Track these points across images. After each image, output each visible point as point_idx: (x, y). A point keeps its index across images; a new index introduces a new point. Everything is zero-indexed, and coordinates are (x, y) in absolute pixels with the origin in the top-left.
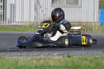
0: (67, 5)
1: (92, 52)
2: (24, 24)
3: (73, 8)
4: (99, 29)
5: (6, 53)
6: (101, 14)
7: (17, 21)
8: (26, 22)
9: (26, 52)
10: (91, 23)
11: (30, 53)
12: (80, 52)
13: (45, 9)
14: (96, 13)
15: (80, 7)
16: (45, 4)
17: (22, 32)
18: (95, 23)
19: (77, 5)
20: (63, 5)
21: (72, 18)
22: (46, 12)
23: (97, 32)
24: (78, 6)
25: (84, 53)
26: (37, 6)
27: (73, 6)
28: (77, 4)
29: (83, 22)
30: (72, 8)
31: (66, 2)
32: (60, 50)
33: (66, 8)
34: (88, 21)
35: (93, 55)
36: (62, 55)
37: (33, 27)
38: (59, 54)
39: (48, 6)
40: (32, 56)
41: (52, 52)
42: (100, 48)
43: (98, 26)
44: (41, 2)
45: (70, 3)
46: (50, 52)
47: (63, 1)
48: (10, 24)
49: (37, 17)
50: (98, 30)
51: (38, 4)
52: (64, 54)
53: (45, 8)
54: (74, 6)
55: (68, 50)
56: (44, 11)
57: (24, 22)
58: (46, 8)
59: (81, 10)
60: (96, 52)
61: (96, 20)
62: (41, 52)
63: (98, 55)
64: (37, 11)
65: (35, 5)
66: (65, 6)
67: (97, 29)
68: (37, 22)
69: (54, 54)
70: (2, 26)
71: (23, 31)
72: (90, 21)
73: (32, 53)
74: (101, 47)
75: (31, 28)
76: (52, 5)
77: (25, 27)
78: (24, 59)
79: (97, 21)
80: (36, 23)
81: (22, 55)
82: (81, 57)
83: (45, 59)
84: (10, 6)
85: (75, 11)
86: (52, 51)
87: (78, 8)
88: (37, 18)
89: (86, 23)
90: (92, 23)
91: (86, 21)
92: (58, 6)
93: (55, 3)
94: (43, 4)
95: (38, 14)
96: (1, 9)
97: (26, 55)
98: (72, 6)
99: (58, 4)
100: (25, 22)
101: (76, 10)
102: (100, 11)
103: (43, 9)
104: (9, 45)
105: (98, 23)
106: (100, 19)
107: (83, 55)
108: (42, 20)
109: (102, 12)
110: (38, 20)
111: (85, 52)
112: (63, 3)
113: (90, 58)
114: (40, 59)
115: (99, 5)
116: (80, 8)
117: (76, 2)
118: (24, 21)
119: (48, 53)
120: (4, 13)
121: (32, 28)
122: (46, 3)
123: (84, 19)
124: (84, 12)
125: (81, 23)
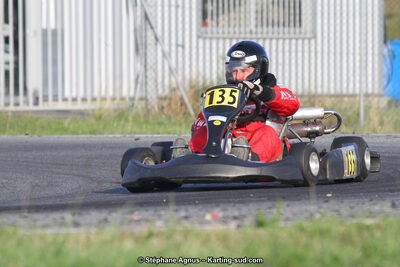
0: (259, 29)
1: (352, 205)
2: (96, 106)
3: (290, 39)
4: (385, 119)
5: (22, 217)
6: (391, 63)
7: (67, 94)
8: (104, 99)
9: (100, 212)
10: (352, 99)
11: (114, 215)
12: (304, 208)
13: (173, 48)
14: (370, 58)
15: (308, 36)
16: (173, 28)
17: (89, 136)
18: (370, 99)
19: (298, 30)
20: (242, 29)
22: (180, 59)
23: (374, 131)
24: (300, 33)
25: (322, 210)
26: (144, 34)
27: (284, 33)
28: (298, 24)
29: (321, 96)
30: (278, 39)
31: (256, 19)
32: (230, 202)
34: (341, 89)
35: (352, 216)
36: (235, 218)
37: (130, 118)
38: (224, 217)
39: (187, 33)
40: (122, 224)
41: (200, 210)
42: (385, 191)
44: (160, 21)
45: (276, 21)
46: (193, 210)
47: (242, 16)
48: (42, 106)
49: (146, 77)
50: (382, 123)
51: (148, 27)
52: (245, 216)
53: (173, 41)
54: (287, 36)
55: (264, 201)
56: (170, 54)
57: (94, 99)
58: (180, 42)
59: (313, 48)
60: (367, 206)
61: (370, 85)
62: (158, 208)
63: (374, 217)
64: (146, 54)
65: (135, 30)
66: (251, 32)
67: (376, 119)
68: (144, 99)
69: (204, 216)
70: (10, 114)
71: (93, 132)
72: (351, 92)
73: (124, 214)
74: (387, 189)
75: (122, 122)
76: (203, 29)
77: (100, 118)
78: (88, 238)
79: (376, 91)
80: (143, 103)
82: (306, 224)
83: (169, 236)
84: (39, 38)
85: (290, 52)
86: (200, 207)
87: (300, 41)
88: (146, 83)
89: (333, 99)
90: (358, 98)
91: (332, 92)
92: (223, 33)
93: (215, 23)
94: (166, 28)
95: (148, 67)
96: (7, 52)
97: (100, 222)
98: (279, 33)
99: (223, 26)
100: (99, 100)
101: (293, 48)
102: (385, 51)
103: (166, 48)
104: (37, 185)
105: (380, 96)
106: (389, 82)
107: (318, 216)
108: (164, 90)
109: (393, 56)
110: (149, 90)
111: (325, 206)
112: (242, 23)
113: (342, 229)
114: (150, 235)
115: (382, 29)
116: (309, 39)
117: (292, 18)
118: (96, 94)
119: (183, 214)
120: (16, 63)
121: (127, 120)
122: (180, 25)
123: (326, 84)
124: (325, 55)
125: (312, 100)
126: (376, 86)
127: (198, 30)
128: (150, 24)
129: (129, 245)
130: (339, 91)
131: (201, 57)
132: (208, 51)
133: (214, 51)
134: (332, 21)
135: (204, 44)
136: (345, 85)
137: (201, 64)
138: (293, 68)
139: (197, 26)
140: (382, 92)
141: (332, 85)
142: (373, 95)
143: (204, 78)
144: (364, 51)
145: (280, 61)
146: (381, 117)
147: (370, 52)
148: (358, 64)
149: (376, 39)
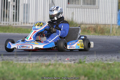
0: (84, 6)
1: (106, 57)
4: (118, 32)
5: (15, 57)
7: (30, 22)
9: (37, 57)
10: (108, 26)
11: (40, 58)
12: (93, 57)
14: (114, 15)
18: (113, 26)
19: (94, 6)
21: (89, 20)
23: (114, 35)
25: (98, 58)
28: (94, 4)
29: (100, 24)
30: (89, 8)
31: (83, 3)
32: (73, 55)
33: (82, 9)
34: (106, 23)
35: (106, 61)
36: (74, 60)
38: (70, 59)
40: (42, 61)
43: (116, 28)
44: (56, 3)
46: (62, 57)
47: (79, 2)
48: (23, 25)
50: (116, 33)
52: (76, 59)
55: (82, 55)
59: (98, 11)
60: (110, 57)
62: (53, 56)
63: (112, 61)
65: (49, 5)
66: (81, 6)
67: (115, 31)
69: (65, 59)
70: (14, 27)
72: (108, 23)
73: (43, 57)
74: (117, 52)
78: (32, 65)
81: (31, 60)
82: (93, 62)
83: (55, 65)
84: (23, 6)
85: (92, 12)
86: (64, 56)
87: (95, 9)
89: (103, 25)
90: (110, 25)
91: (103, 23)
92: (74, 6)
93: (71, 3)
96: (14, 9)
97: (36, 60)
99: (74, 4)
102: (118, 13)
105: (116, 25)
106: (119, 21)
107: (97, 60)
112: (79, 4)
113: (103, 65)
114: (50, 65)
115: (117, 7)
116: (97, 9)
117: (93, 3)
119: (59, 58)
120: (16, 13)
122: (62, 4)
123: (101, 21)
124: (102, 13)
125: (98, 25)
126: (115, 22)
127: (67, 5)
128: (53, 3)
129: (44, 67)
130: (105, 23)
131: (67, 13)
132: (69, 11)
133: (71, 11)
134: (104, 4)
135: (68, 9)
136: (107, 22)
137: (67, 15)
138: (93, 17)
139: (67, 4)
140: (117, 24)
141: (103, 22)
142: (114, 25)
143: (68, 19)
144: (112, 13)
145: (89, 15)
146: (116, 31)
147: (114, 13)
148: (110, 16)
149: (116, 9)
